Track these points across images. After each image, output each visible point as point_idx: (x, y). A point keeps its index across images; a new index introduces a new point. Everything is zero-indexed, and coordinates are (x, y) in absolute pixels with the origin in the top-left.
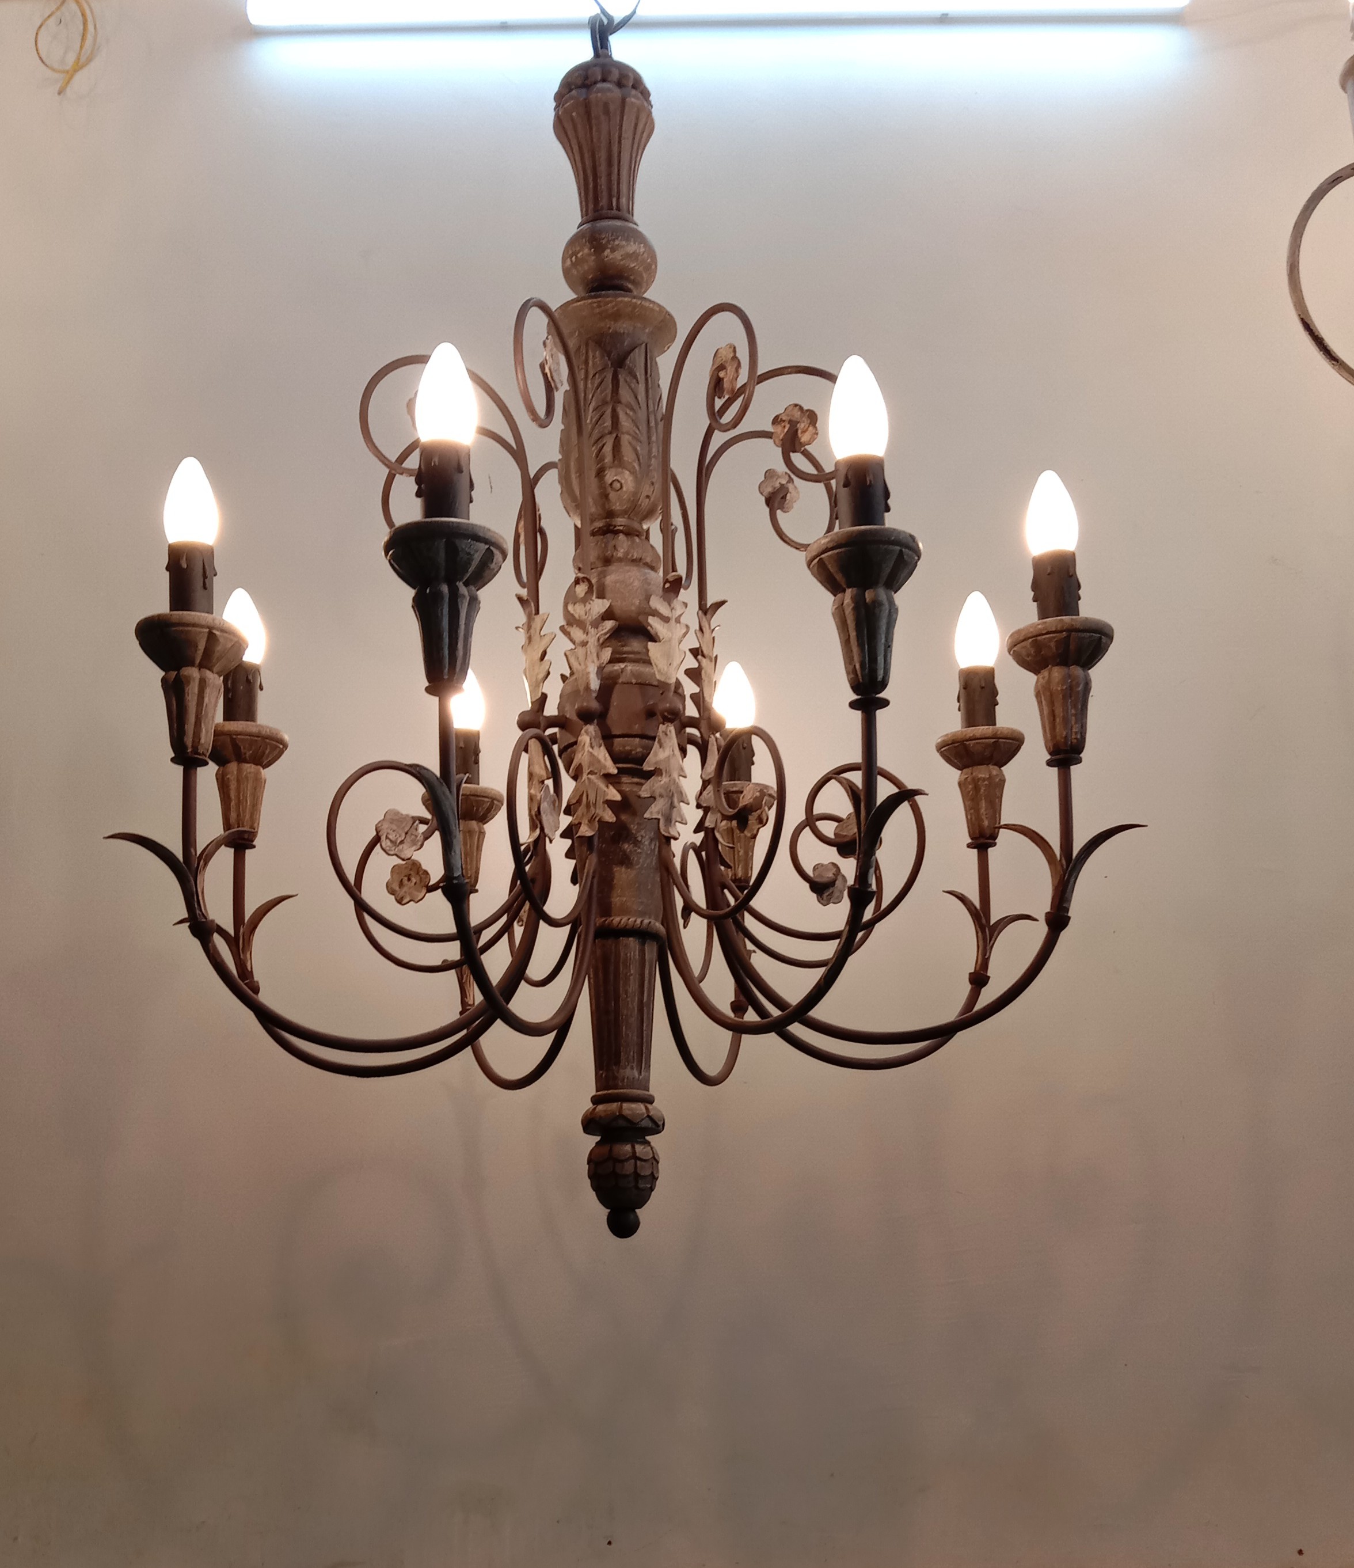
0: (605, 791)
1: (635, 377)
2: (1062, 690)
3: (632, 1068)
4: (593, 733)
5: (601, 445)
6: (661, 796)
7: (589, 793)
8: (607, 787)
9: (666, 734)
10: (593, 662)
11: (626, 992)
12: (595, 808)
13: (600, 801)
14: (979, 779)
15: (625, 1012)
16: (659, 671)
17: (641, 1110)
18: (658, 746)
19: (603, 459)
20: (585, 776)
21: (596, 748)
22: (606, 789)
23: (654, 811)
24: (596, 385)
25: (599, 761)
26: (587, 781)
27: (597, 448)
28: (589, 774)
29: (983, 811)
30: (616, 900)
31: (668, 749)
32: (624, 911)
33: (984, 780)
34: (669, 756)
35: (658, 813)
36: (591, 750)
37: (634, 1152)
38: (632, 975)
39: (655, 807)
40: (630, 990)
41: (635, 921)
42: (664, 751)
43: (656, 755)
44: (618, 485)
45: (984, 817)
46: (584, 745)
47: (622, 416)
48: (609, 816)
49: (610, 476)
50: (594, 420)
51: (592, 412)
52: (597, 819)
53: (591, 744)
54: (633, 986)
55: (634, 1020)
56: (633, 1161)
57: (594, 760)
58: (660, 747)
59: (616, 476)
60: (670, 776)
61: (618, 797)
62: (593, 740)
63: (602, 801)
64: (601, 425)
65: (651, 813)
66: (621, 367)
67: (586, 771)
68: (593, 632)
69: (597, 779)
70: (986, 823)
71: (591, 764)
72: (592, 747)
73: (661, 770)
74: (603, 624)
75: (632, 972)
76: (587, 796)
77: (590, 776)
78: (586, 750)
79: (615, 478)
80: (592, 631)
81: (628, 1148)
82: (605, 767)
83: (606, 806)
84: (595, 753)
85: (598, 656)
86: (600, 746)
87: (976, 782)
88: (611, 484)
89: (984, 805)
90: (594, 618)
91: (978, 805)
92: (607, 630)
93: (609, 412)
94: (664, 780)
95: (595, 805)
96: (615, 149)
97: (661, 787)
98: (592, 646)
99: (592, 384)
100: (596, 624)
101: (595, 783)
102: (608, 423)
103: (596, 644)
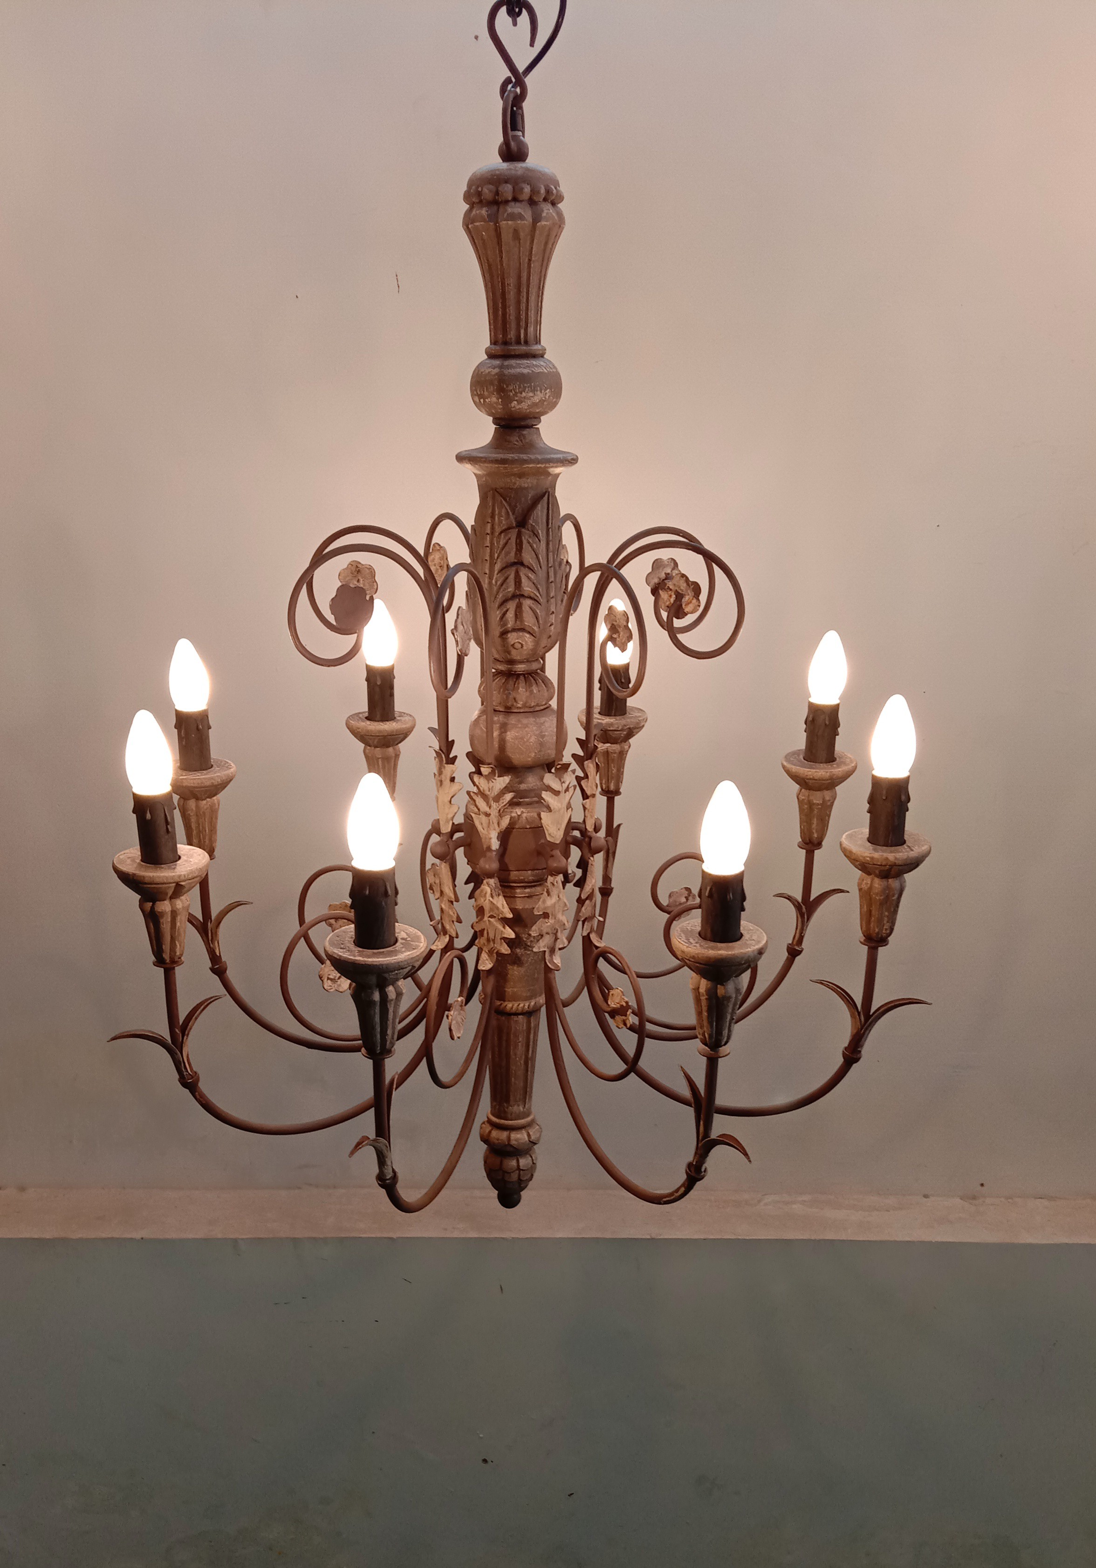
0: (502, 931)
1: (536, 535)
2: (880, 899)
3: (518, 1106)
4: (494, 885)
5: (505, 609)
6: (547, 933)
7: (489, 931)
8: (504, 927)
9: (553, 885)
10: (495, 830)
11: (515, 1054)
12: (494, 943)
13: (498, 937)
14: (814, 804)
15: (514, 1068)
16: (550, 834)
17: (525, 1139)
18: (547, 895)
19: (505, 624)
20: (486, 918)
21: (495, 897)
22: (503, 929)
23: (541, 946)
24: (500, 546)
25: (498, 908)
26: (487, 922)
27: (501, 612)
28: (489, 917)
29: (814, 826)
30: (509, 990)
31: (555, 896)
32: (514, 998)
33: (818, 804)
34: (555, 903)
35: (544, 947)
36: (491, 899)
37: (518, 1165)
38: (520, 1042)
39: (543, 941)
40: (518, 1053)
41: (524, 1006)
42: (551, 899)
43: (544, 902)
44: (520, 646)
45: (814, 831)
46: (486, 893)
47: (524, 580)
48: (505, 949)
49: (512, 638)
50: (499, 583)
51: (497, 574)
52: (495, 951)
53: (491, 894)
54: (521, 1049)
55: (521, 1073)
56: (518, 1171)
57: (494, 907)
58: (548, 895)
59: (518, 639)
60: (555, 919)
61: (513, 936)
62: (493, 891)
63: (499, 938)
64: (505, 589)
65: (539, 948)
66: (524, 527)
67: (487, 914)
68: (495, 807)
69: (496, 921)
70: (815, 835)
71: (491, 910)
72: (492, 897)
73: (548, 914)
74: (504, 798)
75: (520, 1039)
76: (488, 933)
77: (490, 919)
78: (488, 898)
79: (517, 641)
80: (494, 805)
81: (514, 1163)
82: (502, 913)
83: (503, 941)
84: (495, 902)
85: (498, 824)
86: (499, 895)
87: (811, 805)
88: (513, 645)
89: (815, 822)
90: (496, 794)
91: (811, 820)
92: (507, 802)
93: (512, 576)
94: (551, 921)
95: (494, 941)
96: (524, 275)
97: (548, 927)
98: (494, 817)
99: (498, 542)
100: (497, 798)
101: (494, 925)
102: (511, 589)
103: (497, 814)
